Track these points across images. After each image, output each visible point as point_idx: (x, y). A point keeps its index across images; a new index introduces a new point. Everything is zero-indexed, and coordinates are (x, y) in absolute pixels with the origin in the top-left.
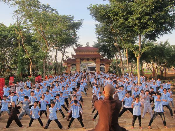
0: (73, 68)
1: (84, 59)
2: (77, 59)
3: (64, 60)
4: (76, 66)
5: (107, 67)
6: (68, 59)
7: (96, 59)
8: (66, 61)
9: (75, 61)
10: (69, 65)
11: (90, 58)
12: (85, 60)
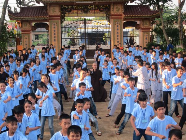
0: (37, 37)
1: (73, 8)
2: (51, 8)
3: (10, 12)
4: (47, 29)
5: (145, 30)
6: (22, 9)
7: (109, 5)
8: (16, 13)
9: (47, 14)
10: (27, 27)
11: (92, 5)
12: (75, 12)
